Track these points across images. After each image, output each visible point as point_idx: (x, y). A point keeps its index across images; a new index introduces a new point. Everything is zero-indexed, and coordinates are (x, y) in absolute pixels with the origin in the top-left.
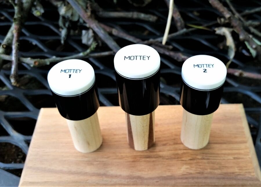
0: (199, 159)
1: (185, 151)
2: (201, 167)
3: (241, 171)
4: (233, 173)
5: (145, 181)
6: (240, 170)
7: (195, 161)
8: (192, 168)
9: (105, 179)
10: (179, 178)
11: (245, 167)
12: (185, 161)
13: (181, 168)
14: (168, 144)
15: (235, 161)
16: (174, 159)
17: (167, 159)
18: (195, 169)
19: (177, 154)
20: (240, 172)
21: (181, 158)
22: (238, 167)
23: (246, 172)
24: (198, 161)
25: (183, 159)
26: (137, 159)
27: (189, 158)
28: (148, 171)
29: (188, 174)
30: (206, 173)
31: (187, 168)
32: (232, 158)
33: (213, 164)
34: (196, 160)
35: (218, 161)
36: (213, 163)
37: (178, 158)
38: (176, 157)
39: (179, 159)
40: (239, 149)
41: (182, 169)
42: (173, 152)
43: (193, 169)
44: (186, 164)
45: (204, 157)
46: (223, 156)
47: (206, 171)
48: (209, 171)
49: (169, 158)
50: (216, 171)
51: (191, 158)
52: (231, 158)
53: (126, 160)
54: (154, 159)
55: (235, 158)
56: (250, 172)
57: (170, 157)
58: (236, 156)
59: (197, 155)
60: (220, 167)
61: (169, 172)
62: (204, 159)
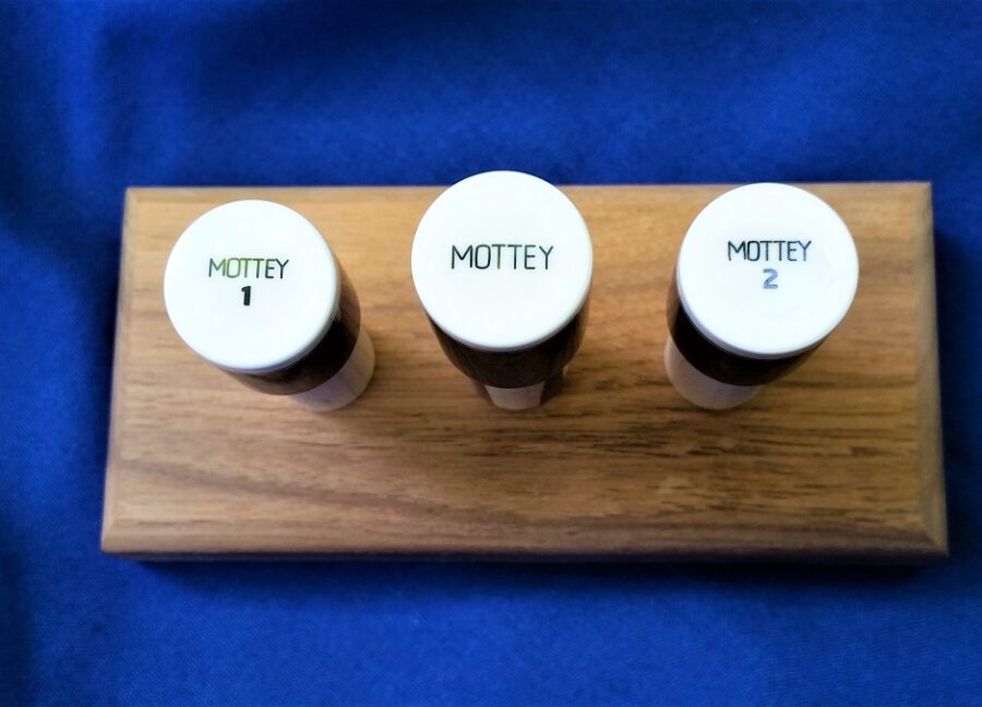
0: (725, 451)
1: (677, 416)
2: (731, 484)
3: (870, 505)
4: (842, 512)
5: (531, 530)
6: (869, 499)
7: (711, 459)
8: (697, 486)
9: (395, 518)
10: (648, 526)
11: (888, 489)
12: (676, 456)
13: (657, 487)
14: (616, 385)
15: (855, 461)
16: (635, 449)
17: (610, 448)
18: (708, 493)
19: (647, 428)
20: (866, 511)
21: (659, 444)
22: (860, 489)
23: (889, 511)
24: (722, 458)
25: (669, 449)
26: (502, 444)
27: (689, 448)
28: (542, 494)
29: (680, 510)
30: (744, 511)
31: (679, 488)
32: (849, 452)
33: (775, 472)
34: (716, 455)
35: (793, 461)
36: (774, 469)
37: (647, 446)
38: (643, 442)
39: (654, 450)
40: (880, 415)
41: (661, 492)
42: (632, 418)
43: (699, 491)
44: (676, 470)
45: (746, 444)
46: (814, 440)
47: (746, 501)
48: (757, 499)
49: (616, 445)
50: (781, 503)
51: (698, 448)
52: (846, 451)
53: (462, 445)
54: (561, 447)
55: (856, 452)
56: (902, 511)
57: (620, 441)
58: (862, 443)
59: (719, 435)
60: (797, 487)
61: (615, 500)
62: (742, 451)
